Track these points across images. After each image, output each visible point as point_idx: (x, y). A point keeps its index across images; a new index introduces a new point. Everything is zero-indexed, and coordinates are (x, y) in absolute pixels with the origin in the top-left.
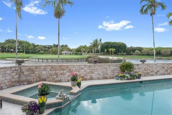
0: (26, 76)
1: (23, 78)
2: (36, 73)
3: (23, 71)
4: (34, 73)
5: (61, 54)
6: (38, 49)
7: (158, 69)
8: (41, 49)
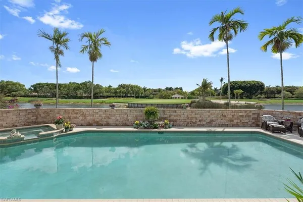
0: (42, 117)
1: (40, 120)
2: (51, 115)
3: (40, 113)
4: (49, 116)
5: (172, 98)
6: (147, 93)
7: (213, 117)
8: (151, 94)
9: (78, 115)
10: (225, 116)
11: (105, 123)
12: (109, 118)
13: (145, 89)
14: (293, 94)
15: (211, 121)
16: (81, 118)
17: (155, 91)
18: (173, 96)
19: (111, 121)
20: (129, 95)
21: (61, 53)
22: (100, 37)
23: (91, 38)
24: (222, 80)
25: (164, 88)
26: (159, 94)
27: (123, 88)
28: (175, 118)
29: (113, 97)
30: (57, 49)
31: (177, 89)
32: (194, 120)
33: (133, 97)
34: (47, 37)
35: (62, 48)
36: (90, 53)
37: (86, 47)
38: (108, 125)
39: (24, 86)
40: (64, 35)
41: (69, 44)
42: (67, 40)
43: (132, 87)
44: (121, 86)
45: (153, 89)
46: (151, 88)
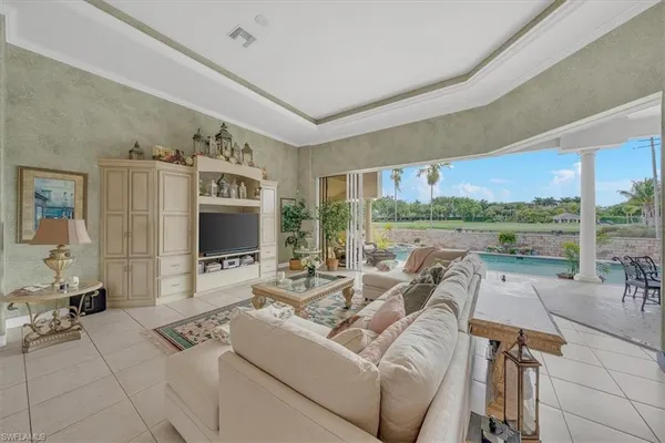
5: (551, 221)
6: (490, 211)
8: (498, 213)
13: (484, 205)
17: (506, 207)
18: (555, 218)
20: (451, 216)
26: (518, 212)
27: (442, 204)
29: (423, 219)
31: (567, 201)
33: (460, 219)
43: (457, 201)
44: (436, 201)
45: (502, 205)
46: (498, 202)
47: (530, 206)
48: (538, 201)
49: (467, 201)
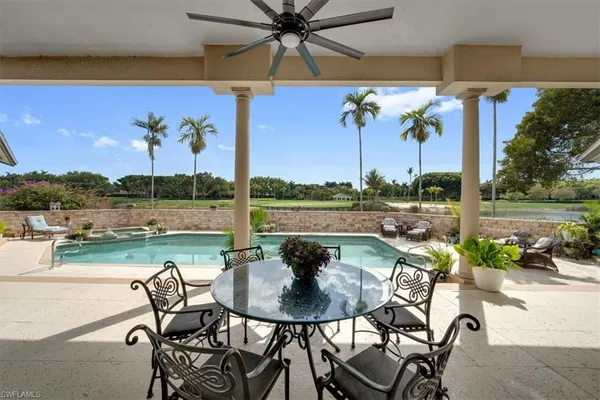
2: (144, 217)
4: (142, 218)
5: (332, 199)
6: (296, 191)
7: (329, 221)
8: (301, 192)
9: (175, 218)
10: (344, 220)
11: (204, 226)
12: (210, 221)
13: (292, 186)
14: (526, 194)
15: (328, 225)
16: (178, 221)
17: (307, 187)
18: (334, 197)
19: (211, 225)
20: (267, 194)
21: (158, 143)
22: (204, 124)
23: (193, 124)
24: (410, 171)
25: (322, 183)
26: (313, 192)
27: (258, 183)
28: (286, 222)
30: (153, 138)
31: (342, 184)
32: (308, 224)
33: (272, 197)
34: (141, 124)
35: (159, 136)
36: (192, 143)
37: (186, 136)
38: (208, 229)
39: (107, 179)
40: (161, 120)
41: (167, 131)
42: (164, 127)
43: (272, 181)
44: (254, 181)
45: (305, 186)
47: (322, 187)
48: (327, 184)
49: (279, 181)
